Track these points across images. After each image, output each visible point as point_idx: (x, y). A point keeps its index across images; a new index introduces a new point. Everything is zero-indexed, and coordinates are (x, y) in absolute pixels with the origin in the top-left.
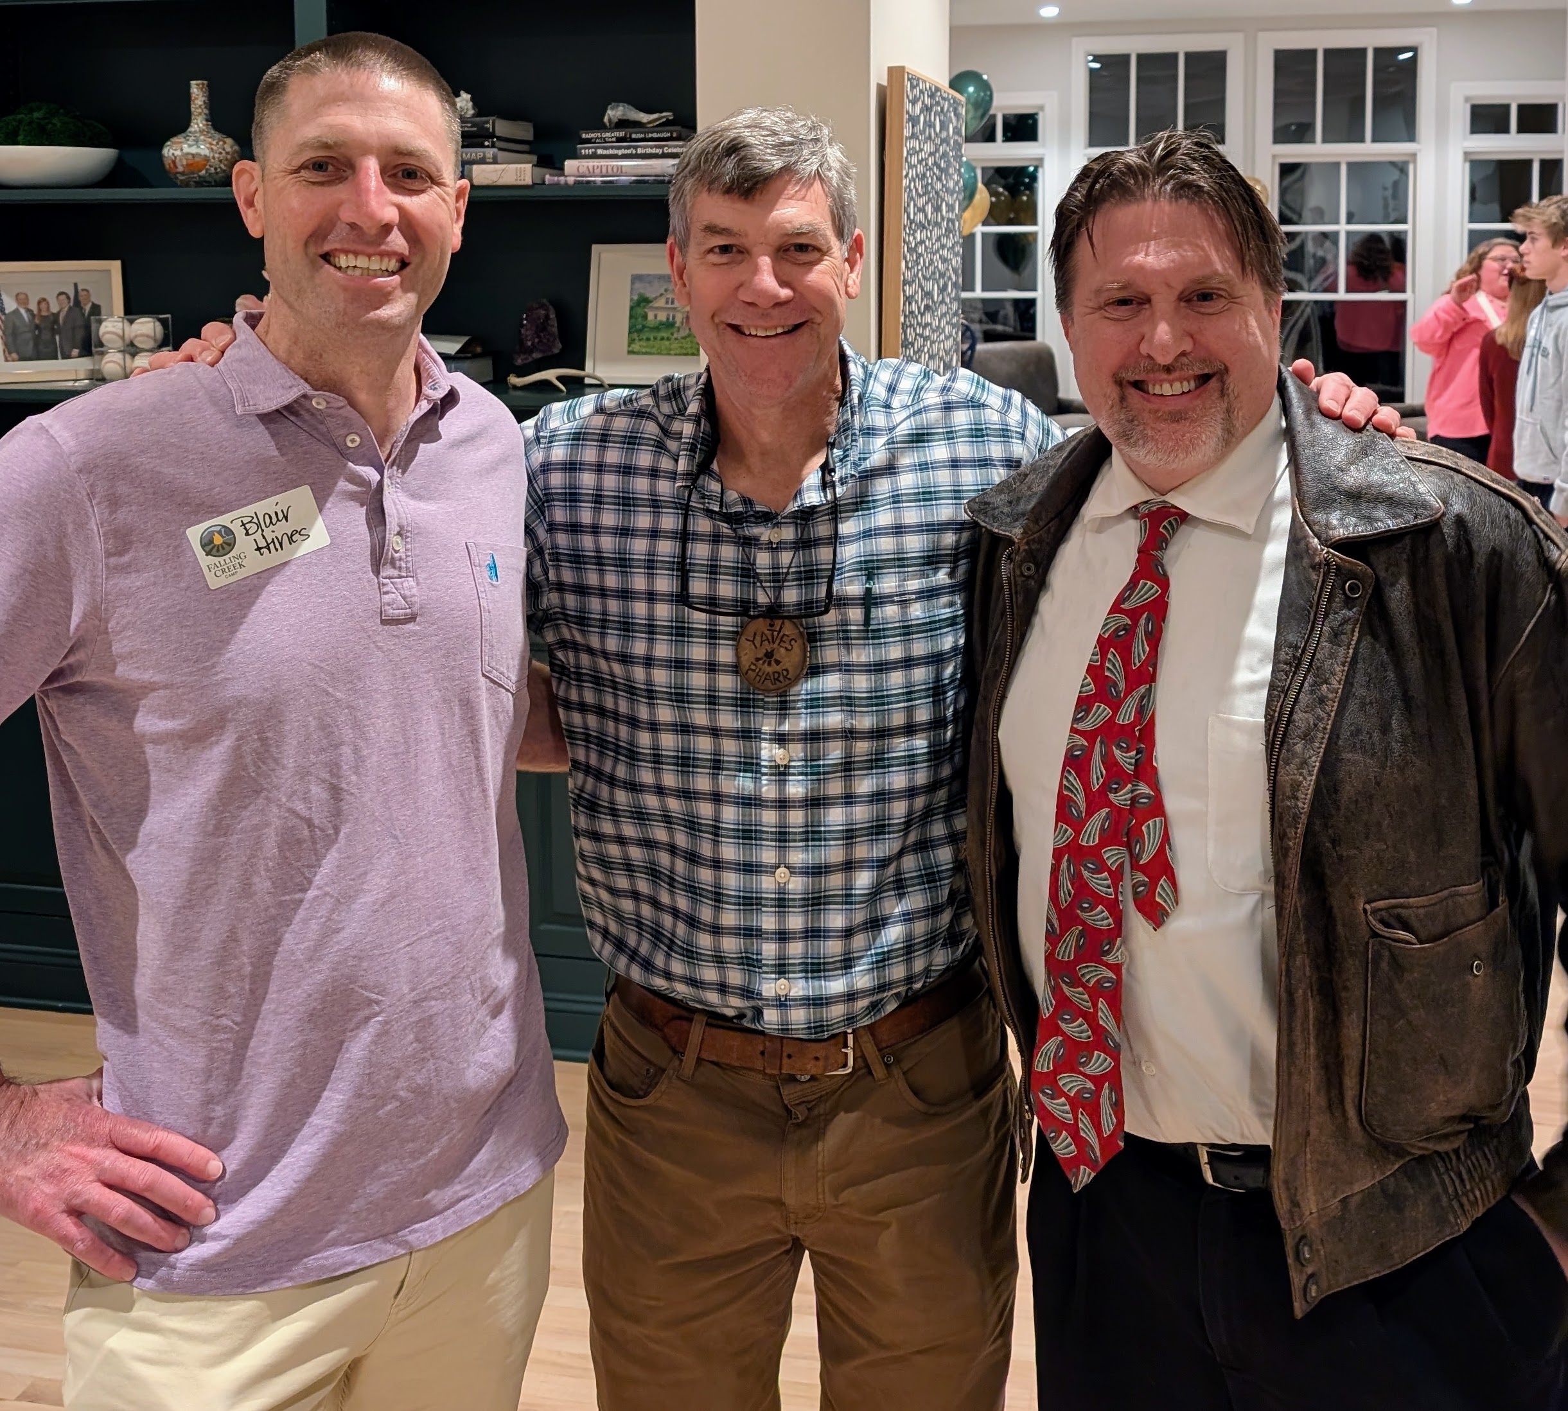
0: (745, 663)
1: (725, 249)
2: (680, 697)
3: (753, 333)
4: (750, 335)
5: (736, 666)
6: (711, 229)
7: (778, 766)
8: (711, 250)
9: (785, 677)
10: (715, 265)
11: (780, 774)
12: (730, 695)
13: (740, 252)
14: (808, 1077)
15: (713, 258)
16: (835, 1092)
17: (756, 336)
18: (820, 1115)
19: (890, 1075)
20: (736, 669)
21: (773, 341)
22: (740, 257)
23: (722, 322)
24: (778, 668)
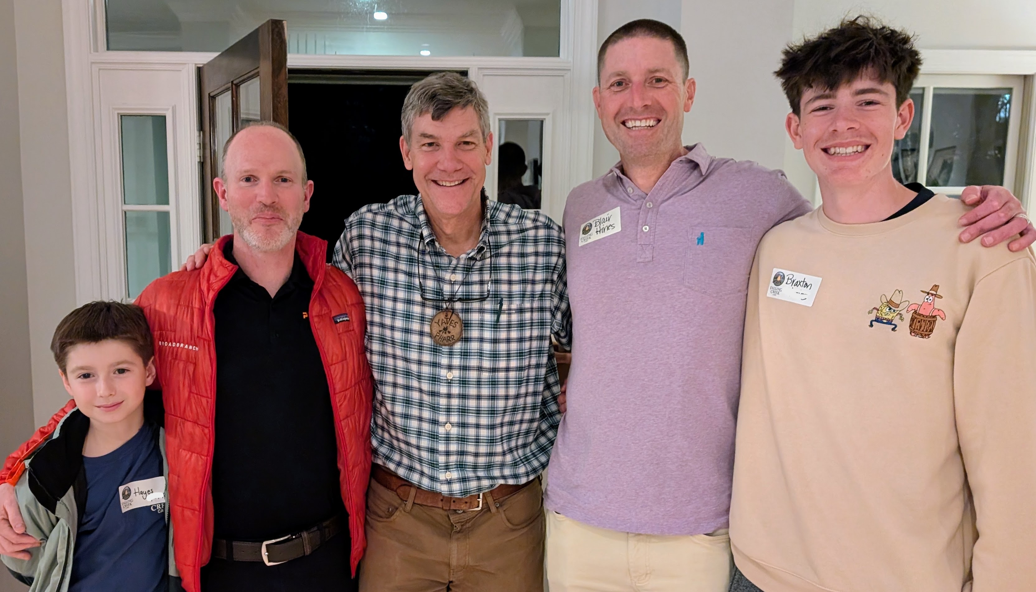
0: (435, 333)
1: (430, 144)
2: (406, 345)
3: (444, 184)
4: (443, 185)
5: (430, 334)
6: (424, 135)
7: (448, 380)
8: (424, 145)
9: (453, 339)
10: (426, 151)
11: (449, 383)
12: (429, 346)
13: (437, 145)
14: (462, 511)
15: (425, 148)
16: (474, 518)
17: (445, 186)
18: (466, 528)
19: (498, 512)
20: (431, 335)
21: (454, 188)
22: (437, 148)
23: (429, 179)
24: (450, 335)
